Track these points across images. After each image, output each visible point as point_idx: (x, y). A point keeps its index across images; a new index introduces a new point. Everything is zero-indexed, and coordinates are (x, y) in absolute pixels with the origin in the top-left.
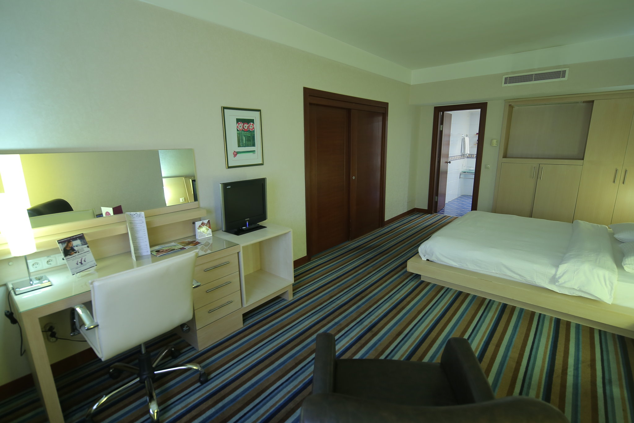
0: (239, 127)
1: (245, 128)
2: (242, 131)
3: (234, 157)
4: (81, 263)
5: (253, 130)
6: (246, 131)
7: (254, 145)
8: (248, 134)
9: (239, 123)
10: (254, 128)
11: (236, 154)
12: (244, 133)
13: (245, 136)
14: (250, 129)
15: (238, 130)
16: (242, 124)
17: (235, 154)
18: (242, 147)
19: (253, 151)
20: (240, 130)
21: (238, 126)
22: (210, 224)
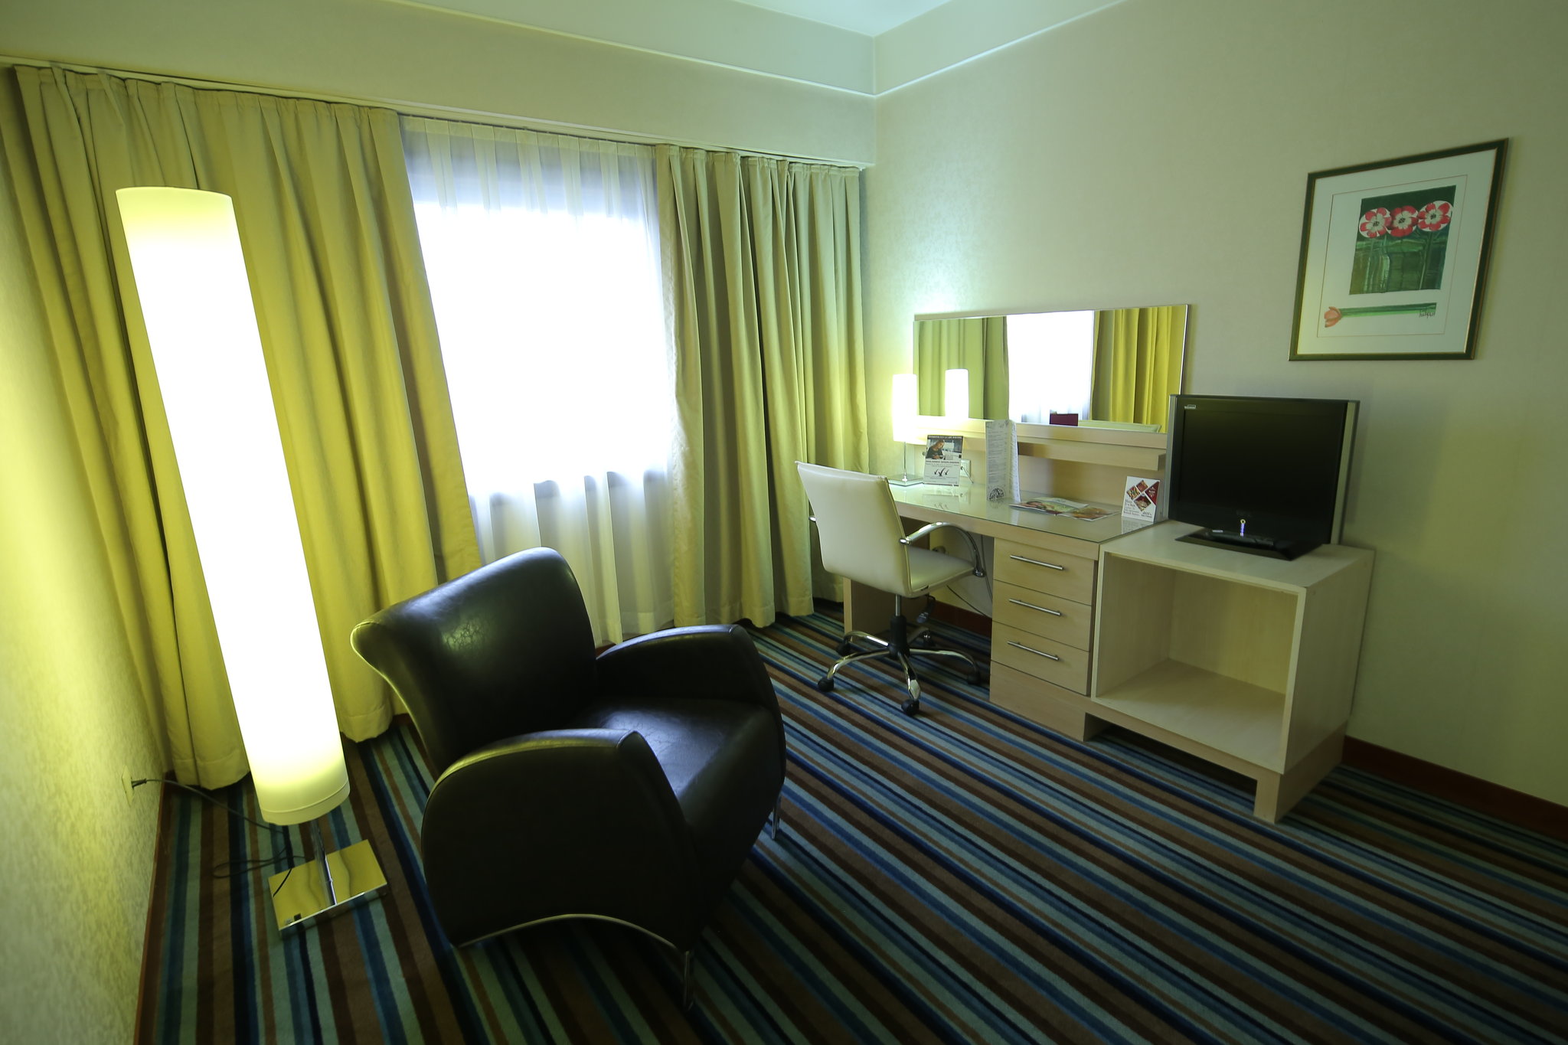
0: (1369, 226)
1: (1396, 224)
2: (1382, 237)
3: (1326, 326)
4: (941, 475)
5: (1443, 226)
6: (1407, 234)
7: (1433, 282)
8: (1412, 246)
9: (1375, 211)
10: (1446, 220)
11: (1334, 316)
12: (1390, 243)
13: (1390, 254)
14: (1426, 226)
15: (1360, 238)
16: (1384, 214)
17: (1331, 317)
18: (1367, 292)
19: (1427, 308)
20: (1372, 236)
21: (1364, 225)
22: (1156, 492)
